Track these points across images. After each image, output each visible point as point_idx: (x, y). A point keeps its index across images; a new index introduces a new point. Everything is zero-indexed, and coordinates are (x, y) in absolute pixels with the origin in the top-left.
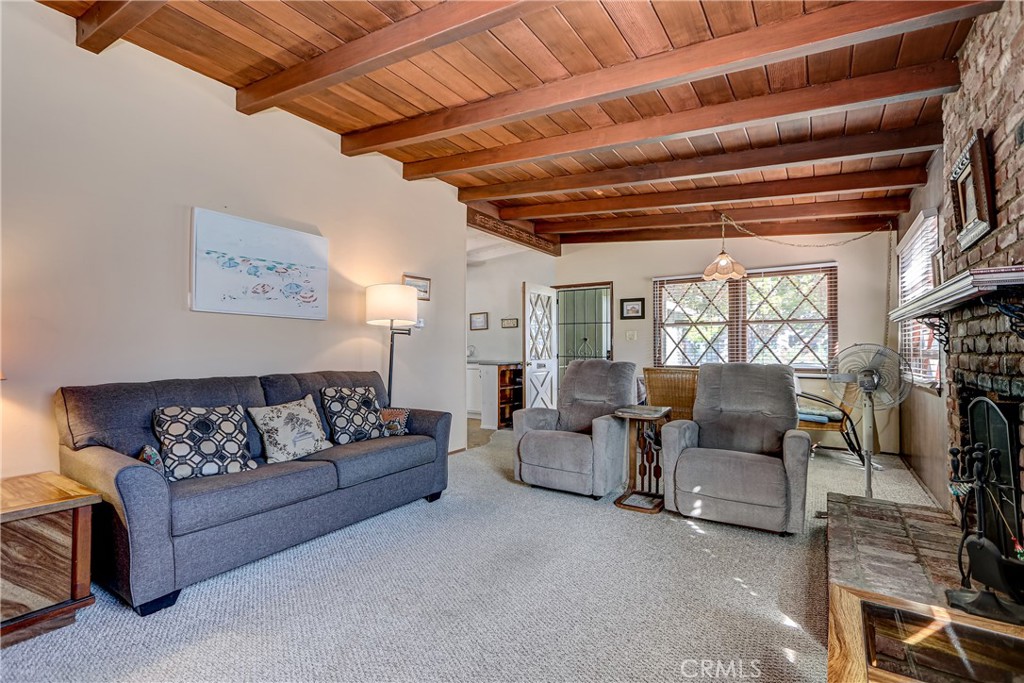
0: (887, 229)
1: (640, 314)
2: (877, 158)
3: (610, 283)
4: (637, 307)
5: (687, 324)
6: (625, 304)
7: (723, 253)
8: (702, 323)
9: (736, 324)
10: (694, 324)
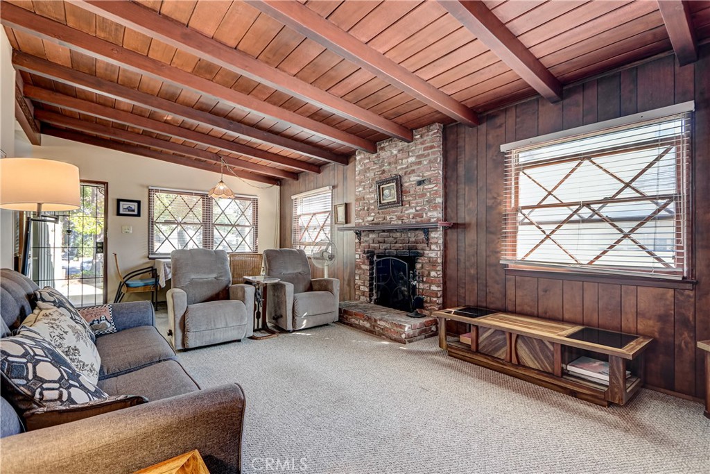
0: (278, 185)
1: (136, 213)
2: (304, 155)
3: (107, 183)
4: (133, 207)
5: (174, 223)
6: (121, 203)
7: (222, 182)
8: (185, 223)
9: (207, 225)
10: (178, 224)
